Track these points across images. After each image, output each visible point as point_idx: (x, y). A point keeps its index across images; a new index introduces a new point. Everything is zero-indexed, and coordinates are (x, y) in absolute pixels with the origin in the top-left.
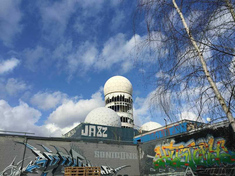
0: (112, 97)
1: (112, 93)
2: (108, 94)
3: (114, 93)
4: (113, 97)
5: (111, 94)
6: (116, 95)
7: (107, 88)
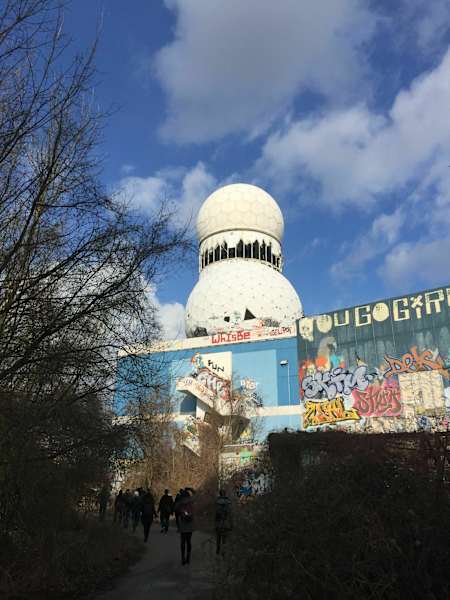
0: (237, 242)
1: (236, 230)
2: (223, 231)
3: (245, 232)
4: (241, 241)
5: (235, 232)
6: (249, 238)
7: (221, 212)
